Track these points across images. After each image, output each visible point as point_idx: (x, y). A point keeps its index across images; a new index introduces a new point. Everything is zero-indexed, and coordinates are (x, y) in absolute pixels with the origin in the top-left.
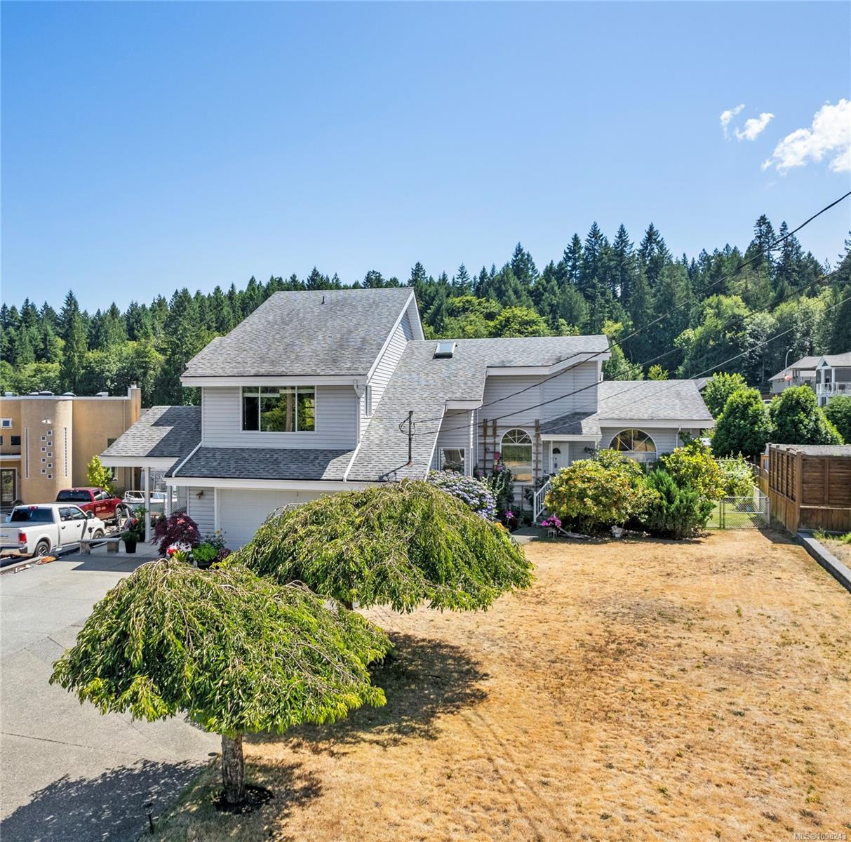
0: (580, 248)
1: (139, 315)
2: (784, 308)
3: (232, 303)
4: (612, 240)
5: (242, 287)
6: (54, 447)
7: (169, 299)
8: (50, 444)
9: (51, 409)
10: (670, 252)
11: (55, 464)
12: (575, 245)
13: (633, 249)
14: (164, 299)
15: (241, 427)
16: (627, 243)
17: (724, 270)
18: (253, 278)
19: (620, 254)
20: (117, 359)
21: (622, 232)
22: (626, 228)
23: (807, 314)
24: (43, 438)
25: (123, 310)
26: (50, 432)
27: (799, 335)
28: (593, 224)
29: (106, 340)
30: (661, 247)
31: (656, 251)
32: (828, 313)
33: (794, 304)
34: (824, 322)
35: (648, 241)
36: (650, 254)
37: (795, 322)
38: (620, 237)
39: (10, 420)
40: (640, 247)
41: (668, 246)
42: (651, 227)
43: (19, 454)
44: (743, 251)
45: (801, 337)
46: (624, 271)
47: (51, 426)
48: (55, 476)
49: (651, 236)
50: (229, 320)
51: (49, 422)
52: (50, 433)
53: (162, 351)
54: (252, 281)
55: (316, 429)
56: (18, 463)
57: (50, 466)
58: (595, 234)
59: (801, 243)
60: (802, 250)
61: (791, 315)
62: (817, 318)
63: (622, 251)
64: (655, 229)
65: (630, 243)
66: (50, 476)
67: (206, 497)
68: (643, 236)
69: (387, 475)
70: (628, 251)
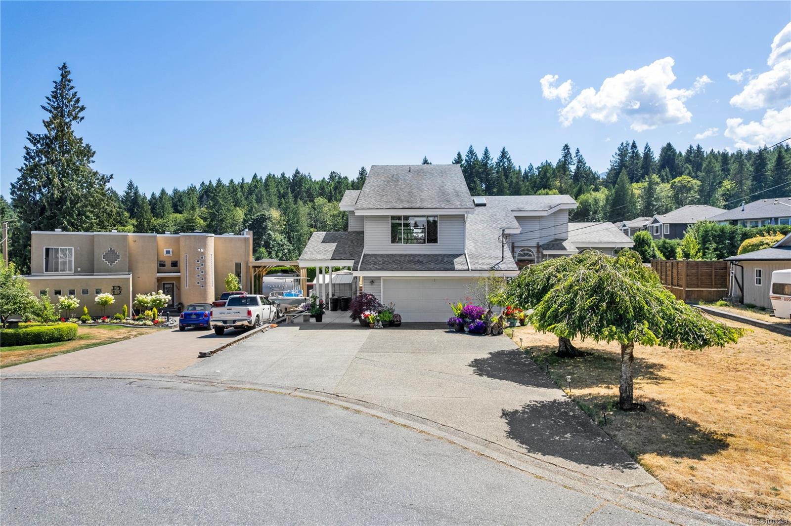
0: (462, 160)
1: (181, 196)
2: (582, 197)
3: (242, 190)
4: (480, 156)
5: (249, 180)
6: (205, 267)
7: (198, 187)
8: (202, 265)
9: (203, 243)
10: (514, 164)
11: (205, 278)
12: (459, 158)
13: (493, 162)
14: (195, 187)
15: (390, 242)
16: (489, 158)
17: (548, 175)
18: (255, 174)
19: (486, 164)
20: (173, 224)
21: (486, 152)
22: (488, 149)
23: (596, 201)
24: (198, 261)
25: (170, 192)
26: (203, 256)
27: (591, 213)
28: (470, 146)
29: (163, 212)
30: (509, 161)
31: (506, 163)
32: (607, 199)
33: (589, 195)
34: (605, 206)
35: (502, 157)
36: (503, 165)
37: (590, 205)
38: (485, 154)
39: (171, 250)
40: (497, 161)
41: (512, 161)
42: (504, 149)
43: (179, 272)
44: (554, 165)
45: (593, 214)
46: (487, 174)
47: (203, 253)
48: (205, 286)
49: (504, 154)
50: (241, 201)
51: (202, 250)
52: (202, 258)
53: (205, 219)
54: (255, 176)
55: (438, 242)
56: (179, 278)
57: (202, 279)
58: (471, 152)
59: (586, 161)
60: (586, 165)
61: (587, 201)
62: (601, 204)
63: (487, 163)
64: (506, 150)
65: (491, 158)
66: (202, 287)
67: (376, 284)
68: (499, 154)
69: (494, 267)
70: (490, 163)
